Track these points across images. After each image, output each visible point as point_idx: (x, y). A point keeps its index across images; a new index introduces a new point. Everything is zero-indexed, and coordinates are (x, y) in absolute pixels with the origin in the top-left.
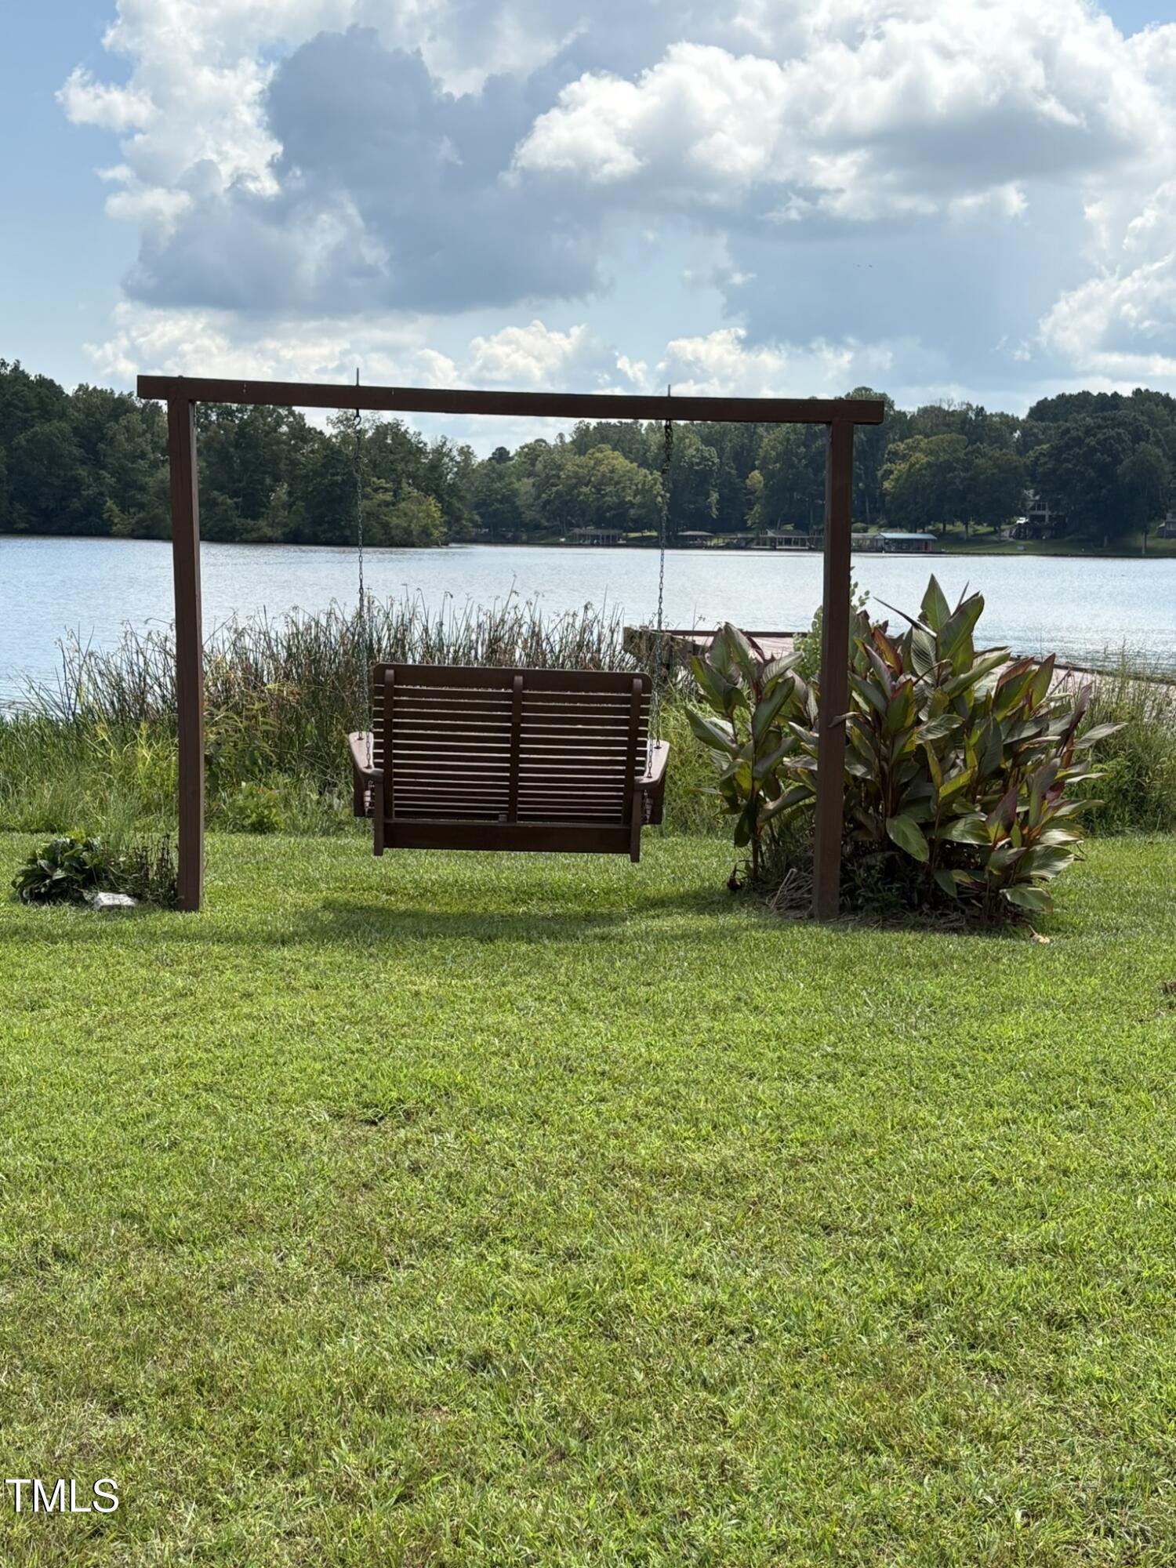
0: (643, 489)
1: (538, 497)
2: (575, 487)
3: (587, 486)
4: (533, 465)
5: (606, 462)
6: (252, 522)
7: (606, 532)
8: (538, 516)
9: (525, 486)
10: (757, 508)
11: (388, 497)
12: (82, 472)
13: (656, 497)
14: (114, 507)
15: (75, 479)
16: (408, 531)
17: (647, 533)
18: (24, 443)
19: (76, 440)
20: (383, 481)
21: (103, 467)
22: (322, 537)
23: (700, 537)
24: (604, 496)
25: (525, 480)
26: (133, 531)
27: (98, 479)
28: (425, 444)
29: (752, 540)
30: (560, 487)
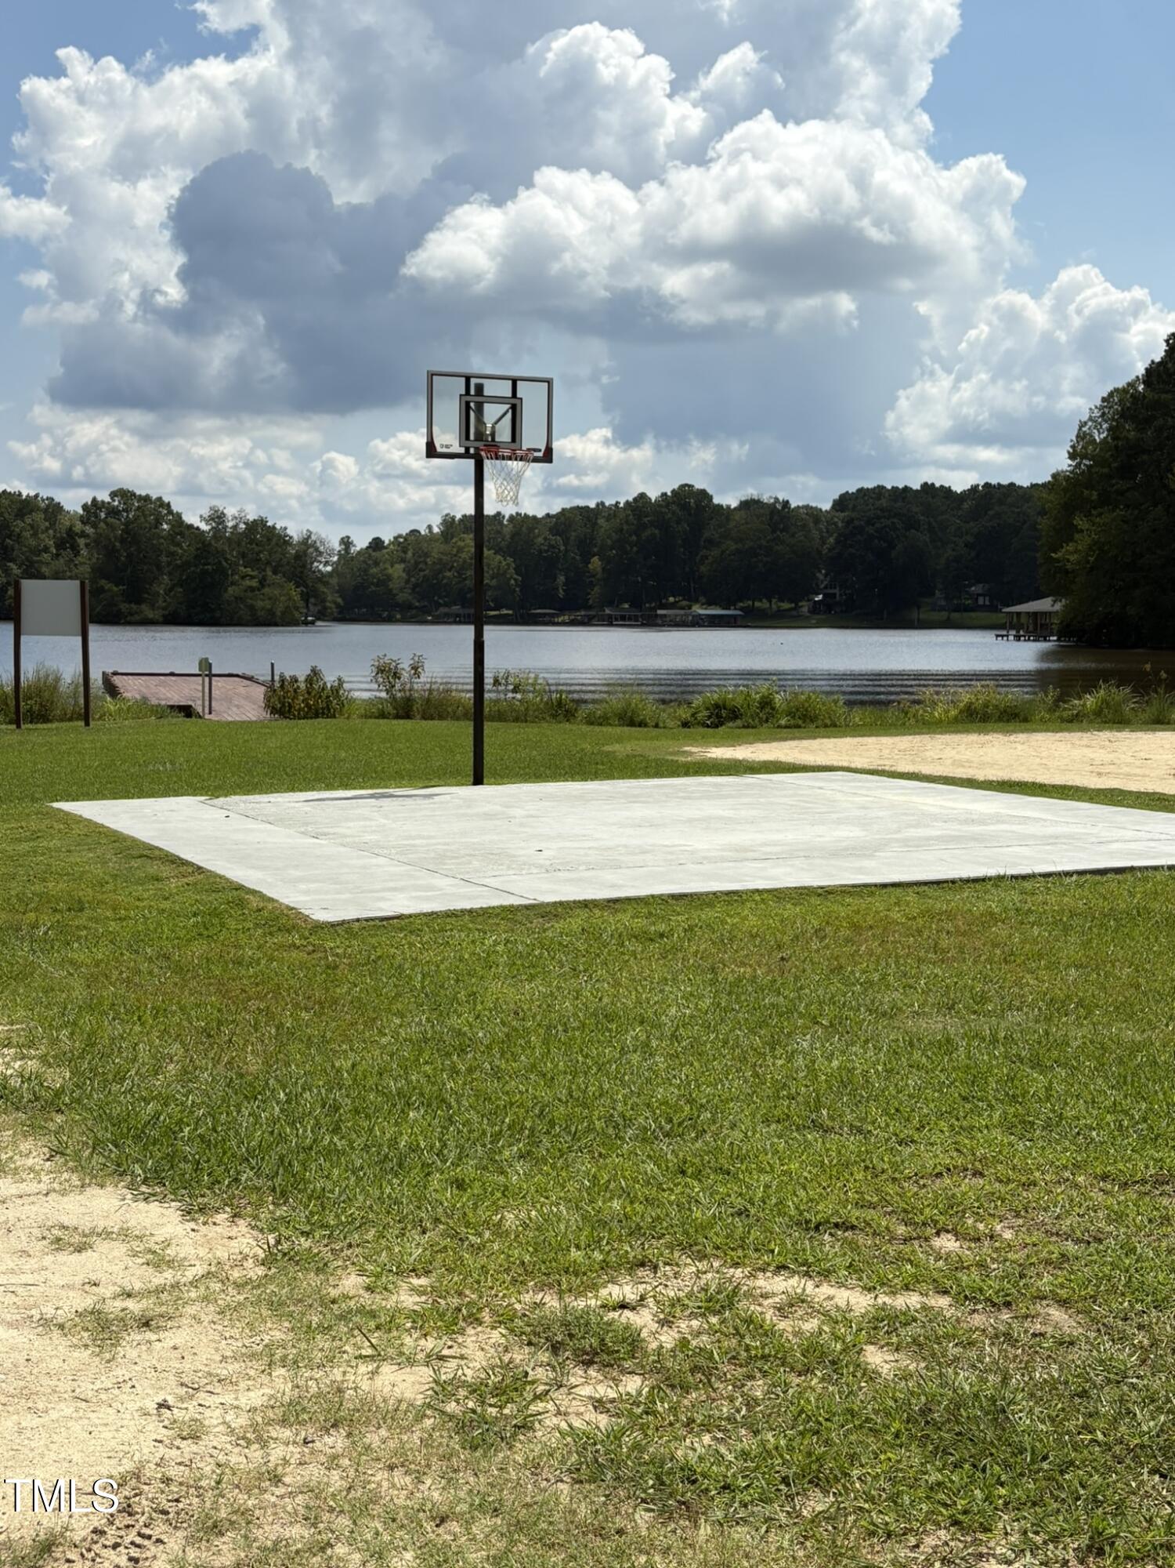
0: (499, 573)
1: (407, 581)
2: (440, 572)
3: (450, 570)
4: (405, 553)
5: (466, 550)
6: (135, 607)
7: (467, 611)
9: (397, 572)
10: (597, 589)
13: (509, 579)
16: (271, 613)
17: (504, 612)
20: (250, 569)
23: (548, 614)
25: (397, 566)
28: (291, 537)
29: (594, 617)
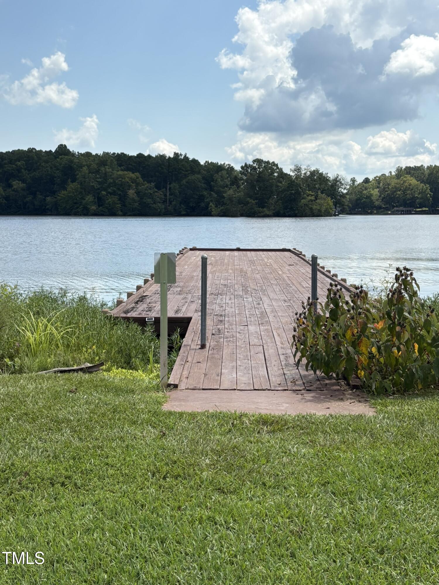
0: (422, 192)
1: (380, 196)
2: (395, 192)
3: (399, 191)
4: (379, 184)
5: (407, 182)
6: (261, 209)
7: (407, 209)
8: (381, 204)
9: (375, 192)
11: (313, 198)
12: (205, 193)
13: (427, 194)
14: (213, 205)
15: (203, 196)
16: (320, 211)
17: (424, 209)
18: (185, 183)
19: (203, 181)
20: (311, 192)
21: (213, 191)
22: (287, 214)
24: (406, 195)
25: (375, 190)
26: (219, 214)
27: (211, 195)
28: (329, 178)
30: (389, 192)
